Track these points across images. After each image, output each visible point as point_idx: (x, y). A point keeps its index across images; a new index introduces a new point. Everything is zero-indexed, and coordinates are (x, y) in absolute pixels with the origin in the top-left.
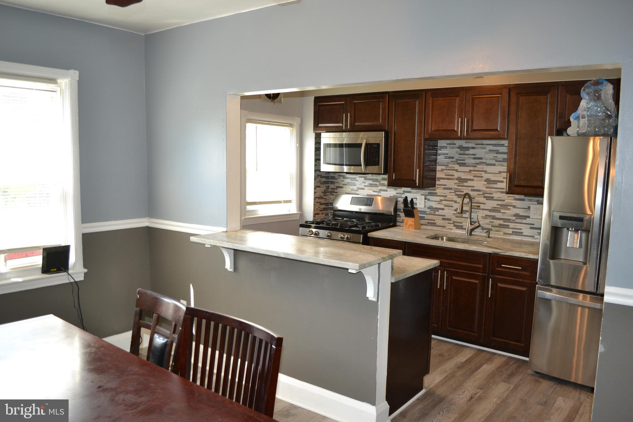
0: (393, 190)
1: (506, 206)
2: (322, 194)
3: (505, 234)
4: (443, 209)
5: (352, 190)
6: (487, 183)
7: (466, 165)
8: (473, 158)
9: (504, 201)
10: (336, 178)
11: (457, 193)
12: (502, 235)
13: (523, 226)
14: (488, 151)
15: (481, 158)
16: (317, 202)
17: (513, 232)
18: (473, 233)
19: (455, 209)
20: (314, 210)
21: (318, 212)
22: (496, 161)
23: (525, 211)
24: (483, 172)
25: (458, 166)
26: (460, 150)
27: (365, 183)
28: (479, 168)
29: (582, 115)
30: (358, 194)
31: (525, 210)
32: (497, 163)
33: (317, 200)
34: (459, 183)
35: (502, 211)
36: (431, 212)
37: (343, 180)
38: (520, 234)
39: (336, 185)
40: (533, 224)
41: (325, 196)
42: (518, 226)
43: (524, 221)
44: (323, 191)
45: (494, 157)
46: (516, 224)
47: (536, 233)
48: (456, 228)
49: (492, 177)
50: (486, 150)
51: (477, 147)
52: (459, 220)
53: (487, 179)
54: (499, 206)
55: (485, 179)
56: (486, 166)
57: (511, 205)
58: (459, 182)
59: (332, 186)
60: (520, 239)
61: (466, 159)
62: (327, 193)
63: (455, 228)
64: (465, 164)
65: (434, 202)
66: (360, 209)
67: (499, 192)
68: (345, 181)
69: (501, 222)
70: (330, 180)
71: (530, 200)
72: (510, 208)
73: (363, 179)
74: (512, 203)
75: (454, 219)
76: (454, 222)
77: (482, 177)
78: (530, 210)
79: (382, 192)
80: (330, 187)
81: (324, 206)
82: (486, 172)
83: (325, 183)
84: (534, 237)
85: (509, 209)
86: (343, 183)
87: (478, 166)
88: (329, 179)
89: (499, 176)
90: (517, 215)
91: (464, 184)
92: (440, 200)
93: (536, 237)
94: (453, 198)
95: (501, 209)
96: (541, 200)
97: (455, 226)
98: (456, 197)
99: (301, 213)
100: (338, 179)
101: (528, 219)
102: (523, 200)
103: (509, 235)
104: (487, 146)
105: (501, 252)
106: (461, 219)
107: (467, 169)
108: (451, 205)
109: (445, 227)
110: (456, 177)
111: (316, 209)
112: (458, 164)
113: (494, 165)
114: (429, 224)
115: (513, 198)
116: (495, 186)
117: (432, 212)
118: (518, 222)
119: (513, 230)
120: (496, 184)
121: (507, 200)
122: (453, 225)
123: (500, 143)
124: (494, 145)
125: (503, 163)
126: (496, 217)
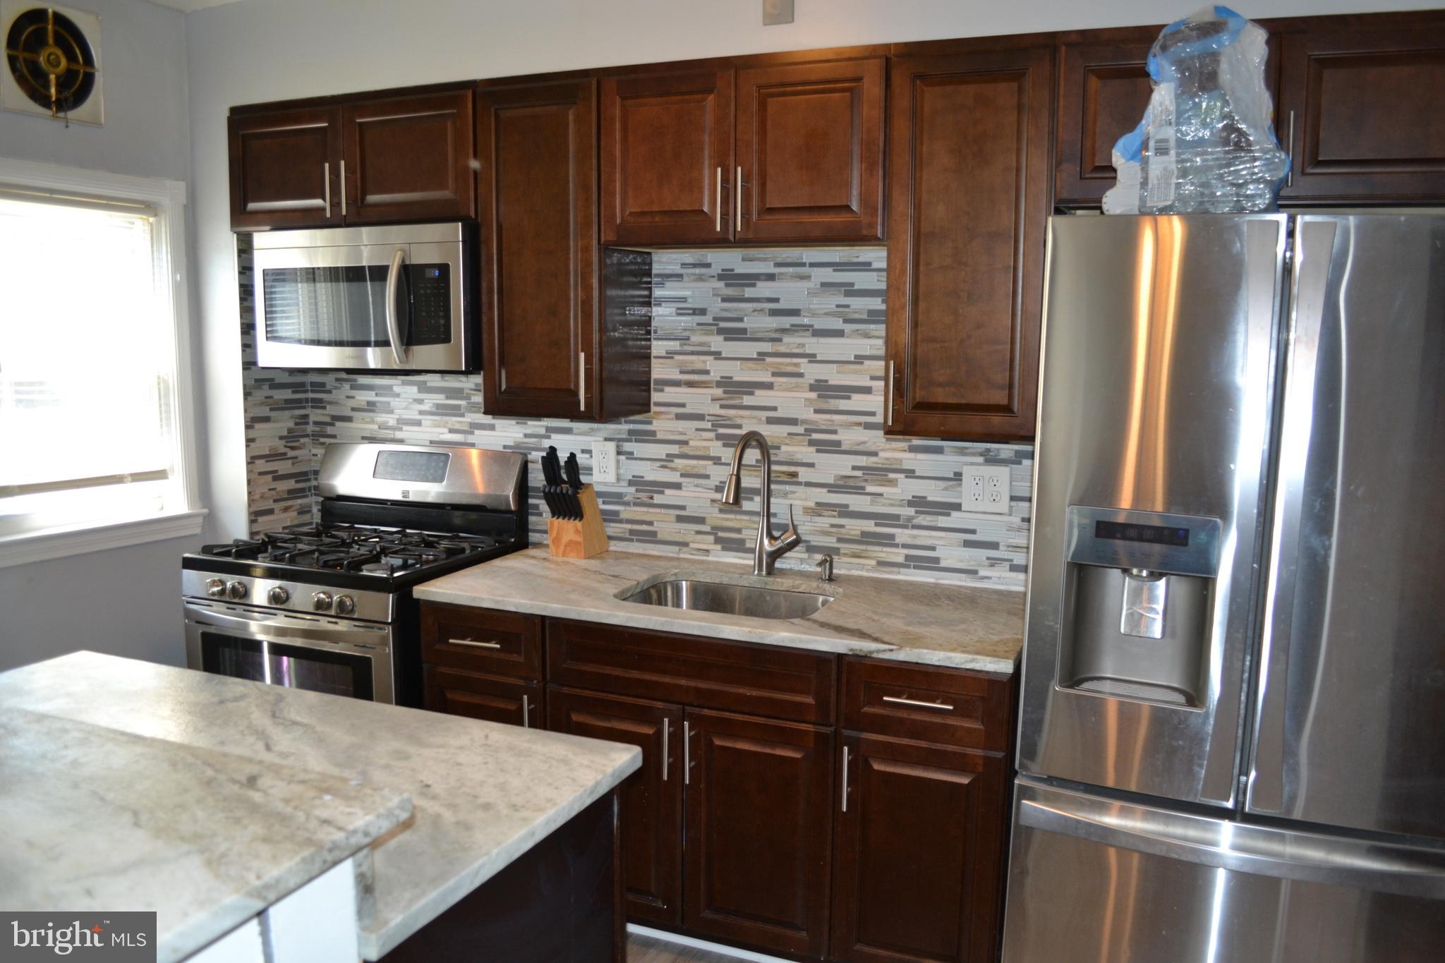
0: (513, 425)
1: (881, 473)
2: (280, 446)
3: (881, 564)
4: (677, 486)
5: (383, 426)
6: (819, 396)
7: (748, 336)
8: (770, 310)
9: (875, 454)
10: (328, 387)
11: (721, 431)
12: (873, 569)
13: (941, 538)
14: (818, 286)
15: (795, 312)
16: (260, 474)
17: (908, 557)
19: (718, 484)
20: (251, 501)
21: (269, 504)
22: (846, 321)
23: (946, 489)
24: (805, 360)
25: (721, 338)
26: (727, 285)
27: (420, 401)
28: (789, 344)
29: (1158, 141)
30: (401, 441)
31: (942, 484)
32: (848, 328)
33: (261, 465)
34: (725, 395)
35: (870, 489)
36: (640, 495)
37: (353, 393)
38: (932, 564)
39: (331, 410)
40: (973, 532)
41: (293, 448)
42: (924, 537)
43: (942, 521)
44: (285, 433)
45: (838, 306)
46: (915, 532)
47: (984, 558)
48: (724, 549)
49: (835, 378)
50: (810, 284)
51: (780, 274)
52: (731, 520)
53: (816, 381)
54: (858, 473)
55: (812, 382)
56: (814, 340)
57: (898, 467)
58: (725, 392)
59: (315, 415)
60: (932, 580)
61: (745, 315)
62: (303, 440)
63: (719, 547)
64: (744, 331)
65: (649, 463)
66: (405, 493)
67: (859, 424)
68: (357, 398)
69: (869, 526)
70: (311, 395)
71: (962, 452)
72: (896, 480)
73: (415, 389)
74: (901, 460)
75: (715, 516)
76: (715, 529)
77: (801, 375)
78: (960, 485)
79: (477, 432)
80: (312, 418)
81: (291, 484)
82: (812, 358)
83: (290, 404)
84: (975, 572)
85: (893, 483)
86: (351, 403)
87: (787, 339)
88: (306, 391)
89: (855, 372)
90: (919, 503)
91: (742, 399)
92: (668, 455)
93: (982, 573)
94: (708, 448)
95: (866, 480)
96: (996, 449)
97: (718, 540)
98: (719, 443)
99: (206, 511)
100: (334, 391)
101: (954, 514)
102: (939, 450)
103: (896, 569)
104: (815, 269)
105: (878, 651)
106: (738, 517)
107: (751, 349)
108: (702, 472)
109: (686, 544)
110: (715, 376)
111: (257, 497)
112: (720, 331)
113: (839, 333)
114: (635, 538)
115: (906, 447)
116: (843, 404)
117: (644, 497)
118: (924, 523)
119: (906, 551)
120: (849, 398)
121: (883, 450)
122: (711, 538)
123: (856, 260)
124: (837, 266)
125: (873, 326)
126: (851, 508)
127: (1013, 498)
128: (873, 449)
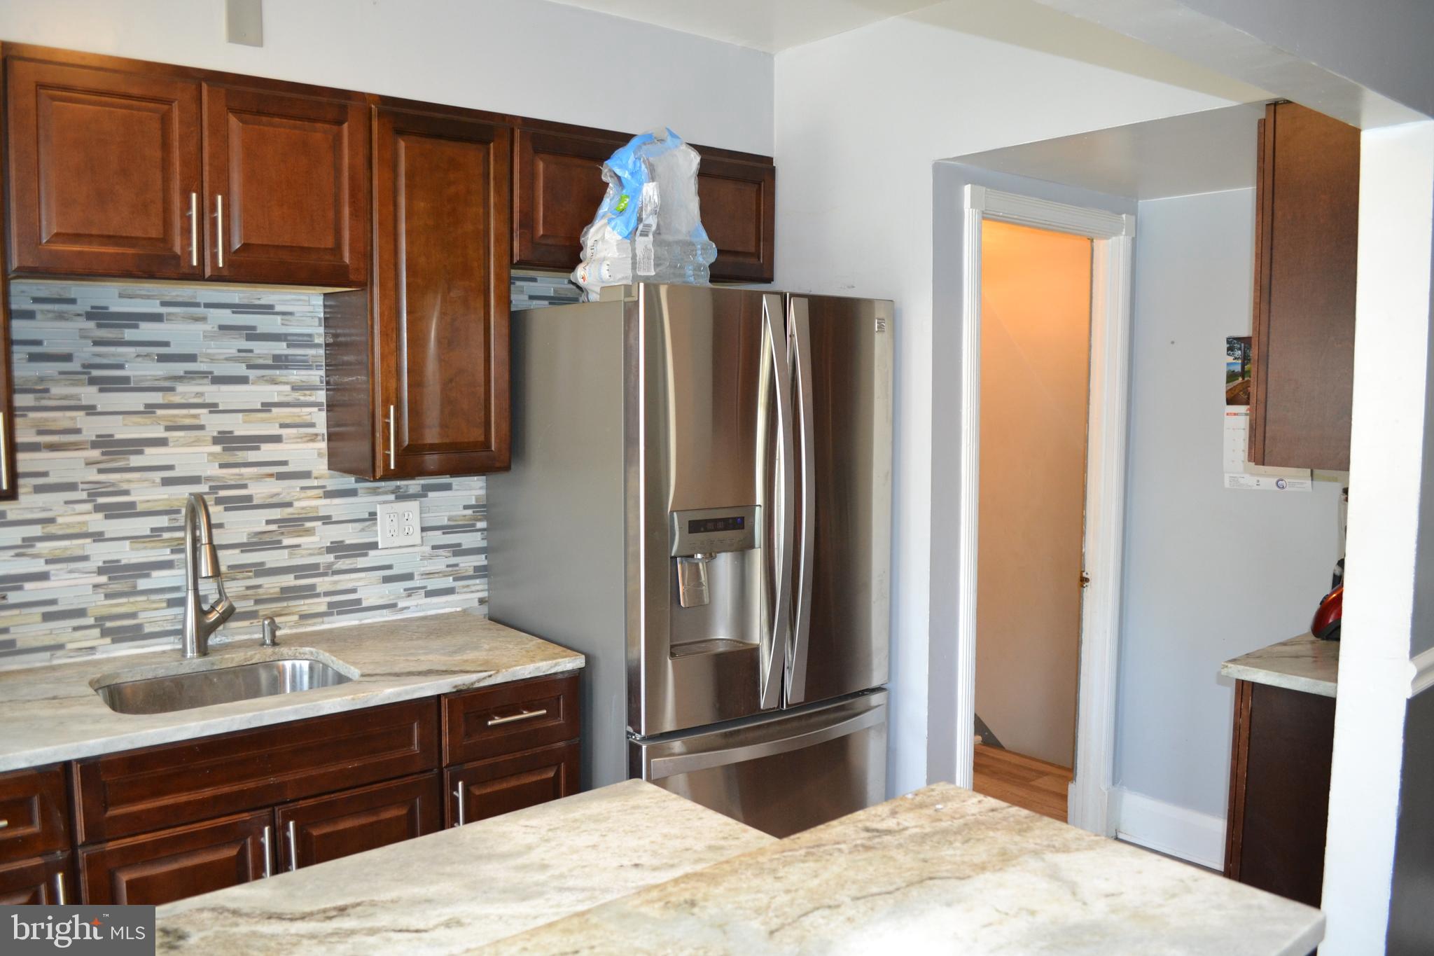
1: (296, 524)
3: (304, 617)
4: (42, 577)
6: (225, 449)
7: (132, 385)
8: (158, 355)
9: (289, 505)
11: (101, 500)
12: (296, 625)
13: (361, 579)
14: (216, 329)
15: (192, 358)
17: (330, 605)
18: (213, 640)
19: (101, 564)
22: (250, 367)
23: (363, 530)
24: (205, 411)
25: (93, 389)
26: (99, 326)
28: (185, 393)
31: (358, 526)
32: (252, 374)
34: (105, 458)
35: (286, 542)
38: (355, 606)
40: (390, 567)
42: (345, 581)
43: (361, 562)
45: (239, 351)
46: (336, 578)
47: (402, 591)
48: (114, 641)
49: (242, 428)
50: (200, 327)
51: (169, 314)
52: (123, 605)
53: (219, 432)
54: (273, 527)
55: (215, 434)
56: (215, 388)
57: (315, 515)
58: (103, 454)
60: (356, 623)
61: (127, 361)
63: (108, 640)
64: (126, 380)
67: (271, 475)
69: (289, 580)
71: (375, 492)
72: (314, 528)
74: (317, 508)
75: (99, 604)
76: (100, 620)
77: (201, 427)
78: (375, 524)
82: (213, 408)
84: (394, 606)
85: (310, 532)
87: (181, 388)
89: (263, 421)
90: (338, 548)
91: (128, 459)
92: (24, 539)
93: (400, 605)
94: (85, 523)
95: (282, 533)
96: (405, 485)
97: (105, 633)
98: (100, 516)
101: (372, 553)
102: (352, 493)
103: (319, 620)
104: (211, 310)
105: (479, 681)
106: (132, 599)
107: (135, 401)
108: (78, 553)
109: (60, 647)
110: (89, 434)
112: (93, 381)
113: (243, 380)
115: (320, 492)
116: (252, 456)
118: (345, 567)
119: (328, 599)
120: (258, 448)
121: (299, 500)
122: (97, 632)
123: (257, 302)
124: (237, 308)
125: (278, 372)
126: (268, 566)
127: (423, 529)
128: (288, 499)
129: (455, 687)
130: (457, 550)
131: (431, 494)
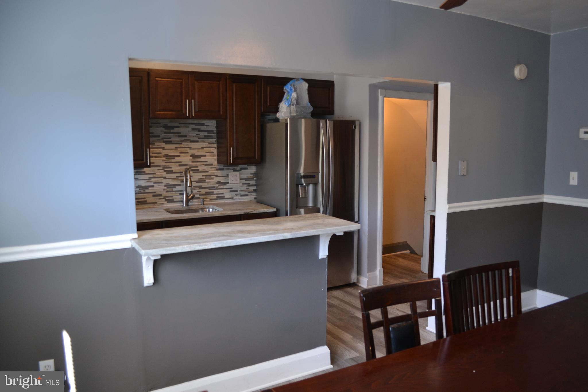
1: (209, 176)
3: (211, 199)
4: (153, 186)
6: (193, 158)
7: (172, 143)
8: (178, 136)
9: (208, 172)
11: (166, 169)
12: (209, 201)
13: (224, 191)
14: (191, 129)
15: (186, 136)
17: (217, 197)
18: (190, 203)
19: (165, 184)
22: (199, 138)
23: (225, 179)
24: (188, 149)
25: (164, 144)
26: (165, 129)
28: (184, 145)
29: (293, 103)
31: (224, 178)
32: (199, 140)
35: (207, 181)
36: (140, 190)
38: (223, 198)
40: (232, 188)
42: (221, 191)
43: (225, 187)
45: (197, 134)
46: (219, 190)
47: (235, 195)
48: (168, 202)
49: (197, 153)
51: (181, 126)
52: (170, 194)
53: (192, 154)
54: (204, 177)
55: (191, 154)
56: (191, 143)
57: (214, 174)
58: (166, 159)
60: (223, 202)
61: (171, 137)
63: (166, 202)
64: (171, 141)
65: (143, 181)
67: (203, 165)
69: (207, 190)
71: (228, 169)
72: (213, 178)
75: (165, 194)
76: (165, 197)
77: (188, 153)
78: (228, 177)
82: (190, 148)
84: (232, 198)
85: (212, 179)
87: (183, 143)
89: (202, 151)
90: (219, 183)
91: (171, 160)
92: (149, 178)
93: (234, 198)
94: (162, 175)
95: (206, 179)
96: (236, 168)
97: (166, 200)
98: (165, 173)
101: (227, 185)
102: (223, 169)
103: (214, 200)
104: (191, 125)
105: (250, 212)
106: (172, 193)
107: (173, 146)
108: (161, 181)
109: (156, 203)
110: (163, 154)
112: (164, 142)
113: (197, 142)
114: (139, 203)
115: (215, 169)
116: (199, 160)
117: (142, 191)
118: (220, 188)
119: (217, 195)
120: (200, 158)
121: (210, 171)
122: (164, 200)
123: (200, 123)
124: (196, 124)
125: (205, 140)
126: (203, 186)
127: (240, 179)
128: (207, 170)
129: (244, 213)
130: (249, 185)
131: (242, 170)
